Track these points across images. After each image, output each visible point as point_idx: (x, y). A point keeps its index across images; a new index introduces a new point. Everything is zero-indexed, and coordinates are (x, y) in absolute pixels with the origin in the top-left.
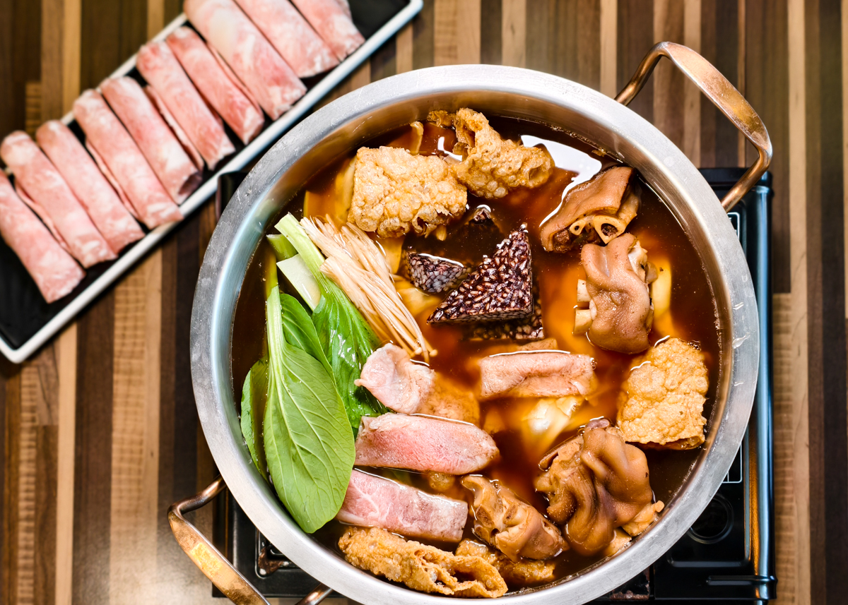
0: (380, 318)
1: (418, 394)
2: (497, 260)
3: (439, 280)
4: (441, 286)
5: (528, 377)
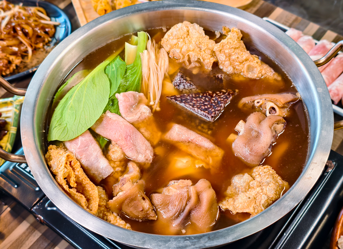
0: (148, 85)
1: (138, 117)
2: (214, 95)
3: (184, 85)
4: (183, 89)
5: (190, 143)
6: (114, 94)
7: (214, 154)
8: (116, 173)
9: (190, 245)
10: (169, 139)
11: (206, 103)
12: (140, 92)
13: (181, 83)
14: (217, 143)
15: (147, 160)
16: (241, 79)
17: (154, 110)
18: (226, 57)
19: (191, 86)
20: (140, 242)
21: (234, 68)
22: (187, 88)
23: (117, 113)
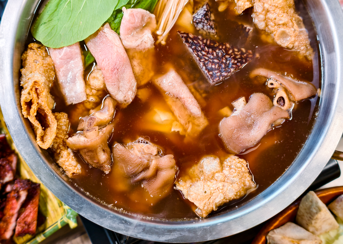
0: (165, 5)
1: (137, 45)
2: (231, 52)
3: (203, 25)
4: (200, 28)
5: (178, 99)
6: (122, 7)
7: (197, 122)
8: (88, 103)
9: (123, 229)
10: (159, 85)
11: (216, 61)
12: (152, 13)
13: (201, 22)
14: (205, 110)
15: (125, 101)
16: (269, 40)
17: (158, 42)
18: (264, 10)
19: (211, 29)
20: (76, 207)
21: (267, 25)
22: (206, 30)
23: (116, 32)
